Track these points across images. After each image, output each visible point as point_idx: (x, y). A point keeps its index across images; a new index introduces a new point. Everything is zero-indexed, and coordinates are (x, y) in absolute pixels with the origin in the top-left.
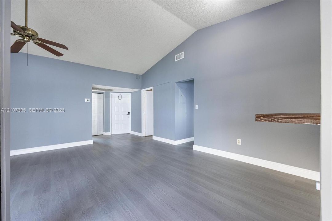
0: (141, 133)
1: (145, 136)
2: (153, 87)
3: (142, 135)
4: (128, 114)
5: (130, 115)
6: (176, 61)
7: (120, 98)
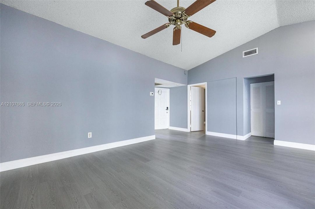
0: (187, 128)
1: (191, 132)
2: (206, 82)
3: (188, 130)
4: (166, 109)
5: (169, 111)
6: (243, 57)
7: (160, 93)
